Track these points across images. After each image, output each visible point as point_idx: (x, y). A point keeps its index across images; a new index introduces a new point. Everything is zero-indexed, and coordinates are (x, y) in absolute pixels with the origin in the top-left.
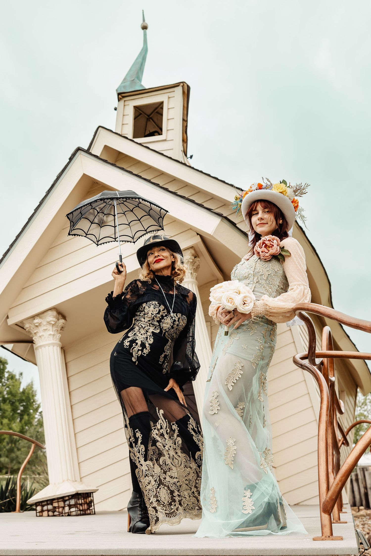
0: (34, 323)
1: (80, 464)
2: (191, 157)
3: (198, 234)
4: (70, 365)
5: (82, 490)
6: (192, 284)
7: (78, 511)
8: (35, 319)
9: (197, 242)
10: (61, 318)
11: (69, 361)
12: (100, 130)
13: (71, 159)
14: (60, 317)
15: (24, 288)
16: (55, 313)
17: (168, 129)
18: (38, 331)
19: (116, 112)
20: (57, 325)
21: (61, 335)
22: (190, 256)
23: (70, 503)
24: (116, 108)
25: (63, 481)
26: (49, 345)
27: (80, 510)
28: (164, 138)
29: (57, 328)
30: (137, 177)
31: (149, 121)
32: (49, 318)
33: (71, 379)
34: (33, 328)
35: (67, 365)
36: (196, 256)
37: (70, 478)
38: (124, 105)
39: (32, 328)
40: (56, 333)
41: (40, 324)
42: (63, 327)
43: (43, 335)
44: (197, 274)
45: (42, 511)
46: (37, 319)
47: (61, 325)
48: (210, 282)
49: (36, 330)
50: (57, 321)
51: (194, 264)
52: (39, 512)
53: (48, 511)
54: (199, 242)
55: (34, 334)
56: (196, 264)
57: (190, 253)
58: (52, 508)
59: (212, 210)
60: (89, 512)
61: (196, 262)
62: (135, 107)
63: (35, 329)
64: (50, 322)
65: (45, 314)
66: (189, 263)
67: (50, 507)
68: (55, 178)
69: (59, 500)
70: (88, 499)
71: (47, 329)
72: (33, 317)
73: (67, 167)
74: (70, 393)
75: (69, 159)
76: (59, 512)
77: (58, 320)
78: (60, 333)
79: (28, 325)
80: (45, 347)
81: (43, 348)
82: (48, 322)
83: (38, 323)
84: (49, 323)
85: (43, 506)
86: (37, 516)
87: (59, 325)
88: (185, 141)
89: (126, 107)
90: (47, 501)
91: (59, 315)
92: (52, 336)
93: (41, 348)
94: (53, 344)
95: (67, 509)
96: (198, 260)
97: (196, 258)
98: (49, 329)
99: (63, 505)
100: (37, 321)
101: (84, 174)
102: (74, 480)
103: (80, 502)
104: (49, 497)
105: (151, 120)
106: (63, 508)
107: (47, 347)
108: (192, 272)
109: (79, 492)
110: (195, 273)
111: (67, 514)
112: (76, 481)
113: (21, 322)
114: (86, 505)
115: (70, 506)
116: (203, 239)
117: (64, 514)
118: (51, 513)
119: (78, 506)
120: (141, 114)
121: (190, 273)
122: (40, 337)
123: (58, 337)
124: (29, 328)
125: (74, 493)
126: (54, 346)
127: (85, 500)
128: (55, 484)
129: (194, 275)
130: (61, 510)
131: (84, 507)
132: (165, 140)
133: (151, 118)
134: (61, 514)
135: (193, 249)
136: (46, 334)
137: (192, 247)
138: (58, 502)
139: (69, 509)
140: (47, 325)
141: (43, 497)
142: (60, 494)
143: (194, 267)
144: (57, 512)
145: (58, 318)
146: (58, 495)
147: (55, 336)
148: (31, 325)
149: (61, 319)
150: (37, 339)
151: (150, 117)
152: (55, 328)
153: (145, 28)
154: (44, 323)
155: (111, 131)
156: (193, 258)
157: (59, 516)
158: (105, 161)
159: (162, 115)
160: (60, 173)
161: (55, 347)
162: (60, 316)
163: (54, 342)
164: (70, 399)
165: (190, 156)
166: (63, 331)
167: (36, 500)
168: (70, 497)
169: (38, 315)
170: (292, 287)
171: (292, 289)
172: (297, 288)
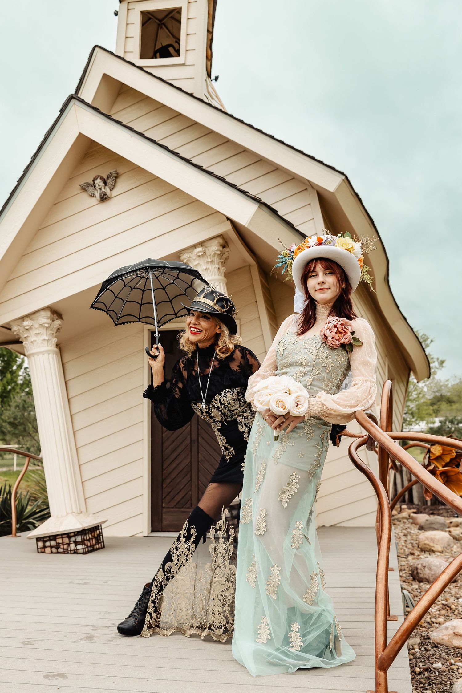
0: (23, 326)
1: (84, 483)
2: (216, 79)
3: (228, 219)
4: (68, 366)
5: (89, 526)
6: (220, 283)
7: (85, 548)
8: (25, 321)
9: (226, 230)
10: (57, 318)
11: (66, 361)
12: (98, 51)
13: (62, 111)
14: (55, 317)
15: (9, 281)
16: (48, 314)
17: (188, 49)
18: (29, 335)
19: (117, 17)
20: (52, 327)
21: (57, 339)
22: (217, 246)
23: (75, 539)
24: (117, 12)
25: (67, 514)
26: (43, 353)
27: (88, 547)
28: (183, 62)
29: (52, 331)
30: (151, 142)
31: (161, 28)
32: (42, 319)
33: (70, 384)
34: (23, 332)
35: (64, 366)
36: (224, 245)
37: (74, 510)
38: (128, 9)
39: (21, 331)
40: (51, 337)
41: (31, 327)
42: (59, 329)
43: (35, 341)
44: (225, 269)
45: (44, 547)
46: (27, 321)
47: (57, 327)
49: (26, 334)
50: (51, 323)
51: (222, 255)
52: (41, 548)
53: (51, 547)
54: (229, 230)
55: (24, 340)
56: (224, 256)
57: (218, 242)
58: (55, 544)
59: (247, 194)
60: (97, 546)
61: (224, 254)
62: (142, 12)
63: (25, 332)
64: (44, 325)
65: (37, 314)
66: (216, 255)
67: (53, 543)
68: (43, 137)
69: (64, 536)
70: (96, 532)
71: (41, 333)
72: (23, 318)
73: (58, 121)
74: (69, 400)
75: (60, 111)
76: (64, 549)
77: (53, 321)
78: (56, 337)
79: (16, 327)
80: (38, 355)
81: (36, 356)
82: (40, 325)
83: (28, 326)
84: (42, 325)
85: (45, 542)
86: (38, 552)
87: (55, 327)
88: (209, 58)
89: (130, 11)
90: (49, 537)
91: (53, 315)
92: (46, 342)
93: (33, 356)
94: (48, 352)
95: (72, 546)
96: (227, 250)
97: (224, 248)
98: (42, 333)
99: (68, 542)
100: (27, 323)
101: (80, 134)
102: (79, 512)
103: (88, 538)
104: (52, 533)
105: (163, 27)
106: (69, 544)
107: (41, 356)
108: (220, 267)
109: (86, 528)
110: (223, 268)
111: (72, 552)
112: (81, 513)
113: (7, 324)
114: (94, 540)
115: (76, 543)
116: (233, 224)
117: (69, 552)
118: (54, 550)
119: (86, 542)
120: (150, 19)
121: (217, 269)
122: (32, 342)
123: (53, 343)
124: (17, 331)
125: (80, 530)
126: (49, 354)
127: (93, 534)
128: (57, 516)
129: (222, 270)
130: (65, 546)
131: (91, 542)
132: (183, 65)
133: (164, 24)
134: (66, 552)
135: (221, 238)
136: (39, 339)
137: (220, 236)
138: (62, 538)
139: (76, 546)
140: (39, 328)
141: (45, 532)
142: (64, 530)
143: (222, 260)
144: (61, 548)
145: (53, 318)
146: (62, 531)
147: (50, 341)
148: (19, 327)
149: (57, 319)
150: (29, 345)
151: (163, 22)
152: (50, 331)
154: (36, 326)
155: (112, 53)
156: (221, 249)
157: (64, 553)
158: (107, 116)
159: (179, 22)
160: (48, 131)
161: (51, 355)
162: (55, 315)
163: (50, 348)
164: (70, 407)
165: (214, 78)
166: (59, 332)
167: (37, 535)
168: (76, 533)
169: (28, 316)
170: (356, 382)
171: (356, 384)
172: (363, 384)
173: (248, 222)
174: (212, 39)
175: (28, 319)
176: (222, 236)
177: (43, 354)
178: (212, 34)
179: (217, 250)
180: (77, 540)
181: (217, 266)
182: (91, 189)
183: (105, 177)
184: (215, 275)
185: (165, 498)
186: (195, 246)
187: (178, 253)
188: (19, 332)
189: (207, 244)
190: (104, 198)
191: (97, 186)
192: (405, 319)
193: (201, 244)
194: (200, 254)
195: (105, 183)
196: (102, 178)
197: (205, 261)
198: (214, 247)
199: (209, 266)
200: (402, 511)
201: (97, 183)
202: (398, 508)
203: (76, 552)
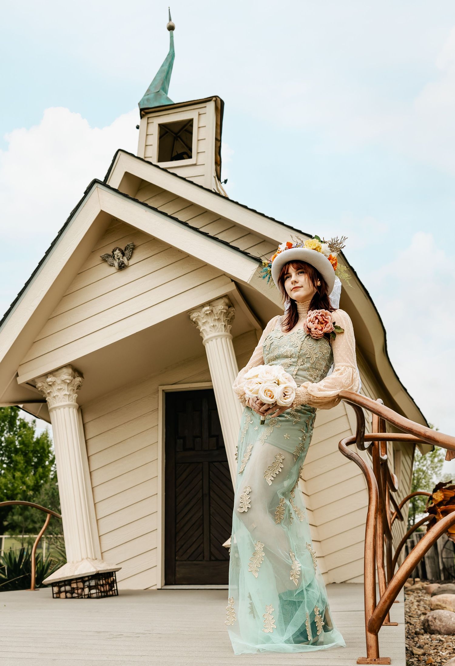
0: (47, 382)
1: (101, 537)
2: (226, 181)
3: (232, 281)
4: (88, 426)
5: (103, 570)
6: (226, 338)
7: (99, 592)
8: (48, 377)
9: (231, 290)
10: (78, 375)
11: (87, 422)
12: (120, 154)
13: (86, 193)
14: (76, 374)
15: (35, 342)
16: (70, 371)
17: (199, 152)
18: (52, 391)
19: (138, 130)
20: (73, 384)
21: (78, 395)
22: (223, 305)
23: (89, 584)
24: (139, 126)
25: (82, 559)
27: (101, 592)
28: (195, 163)
29: (73, 387)
30: (163, 215)
31: (177, 140)
32: (64, 376)
33: (90, 442)
34: (46, 388)
35: (85, 426)
36: (231, 304)
37: (89, 556)
38: (148, 123)
40: (72, 393)
41: (54, 383)
42: (79, 386)
43: (57, 396)
44: (231, 327)
45: (59, 592)
46: (50, 377)
47: (78, 384)
48: (246, 332)
49: (49, 390)
50: (72, 379)
51: (228, 314)
52: (56, 593)
53: (66, 592)
54: (234, 290)
55: (47, 395)
56: (230, 315)
57: (224, 302)
58: (70, 589)
59: (249, 255)
60: (111, 593)
61: (230, 313)
62: (160, 125)
63: (48, 388)
64: (65, 381)
65: (60, 371)
66: (223, 314)
67: (68, 588)
68: (69, 215)
69: (78, 581)
70: (110, 579)
71: (62, 388)
72: (46, 375)
73: (83, 202)
74: (88, 458)
75: (84, 193)
76: (78, 594)
77: (74, 378)
78: (76, 393)
79: (40, 384)
80: (60, 409)
81: (57, 410)
82: (63, 381)
83: (52, 382)
85: (60, 587)
86: (54, 598)
87: (76, 383)
88: (218, 163)
89: (150, 125)
90: (65, 581)
91: (75, 373)
92: (67, 397)
93: (55, 410)
94: (69, 406)
95: (86, 591)
96: (232, 310)
97: (230, 308)
98: (64, 388)
99: (82, 587)
100: (50, 379)
101: (101, 211)
102: (94, 558)
103: (101, 583)
104: (67, 577)
105: (179, 139)
106: (83, 589)
107: (62, 409)
108: (226, 324)
109: (100, 572)
110: (229, 326)
111: (86, 597)
112: (96, 559)
113: (32, 381)
114: (107, 586)
115: (90, 588)
116: (238, 285)
117: (83, 596)
118: (69, 595)
119: (99, 587)
120: (167, 132)
121: (224, 326)
122: (54, 397)
123: (74, 398)
124: (41, 387)
125: (94, 574)
126: (69, 408)
127: (107, 580)
128: (73, 562)
129: (228, 327)
130: (80, 591)
131: (105, 588)
132: (195, 165)
133: (179, 137)
134: (80, 596)
135: (227, 298)
136: (61, 394)
137: (225, 296)
138: (77, 583)
139: (90, 591)
140: (61, 384)
141: (60, 577)
142: (78, 574)
143: (228, 319)
144: (76, 593)
145: (74, 376)
146: (76, 575)
147: (71, 396)
148: (43, 384)
149: (78, 377)
150: (51, 400)
151: (179, 134)
152: (71, 387)
153: (171, 28)
154: (59, 382)
155: (132, 155)
156: (227, 308)
158: (125, 195)
159: (191, 133)
160: (74, 210)
161: (71, 409)
162: (76, 373)
163: (70, 403)
164: (89, 464)
165: (224, 181)
166: (80, 389)
167: (52, 580)
168: (90, 577)
169: (52, 373)
170: (339, 368)
171: (339, 370)
172: (345, 369)
173: (250, 279)
174: (220, 147)
175: (52, 375)
176: (227, 297)
177: (64, 408)
178: (220, 142)
179: (223, 309)
180: (91, 585)
181: (223, 323)
182: (110, 260)
183: (123, 249)
184: (222, 331)
186: (203, 306)
187: (187, 312)
188: (43, 388)
189: (214, 304)
190: (122, 267)
191: (116, 256)
192: (406, 390)
193: (209, 303)
194: (208, 312)
195: (123, 254)
196: (120, 250)
197: (213, 319)
198: (220, 306)
199: (216, 323)
200: (416, 583)
201: (116, 254)
202: (411, 581)
203: (89, 597)
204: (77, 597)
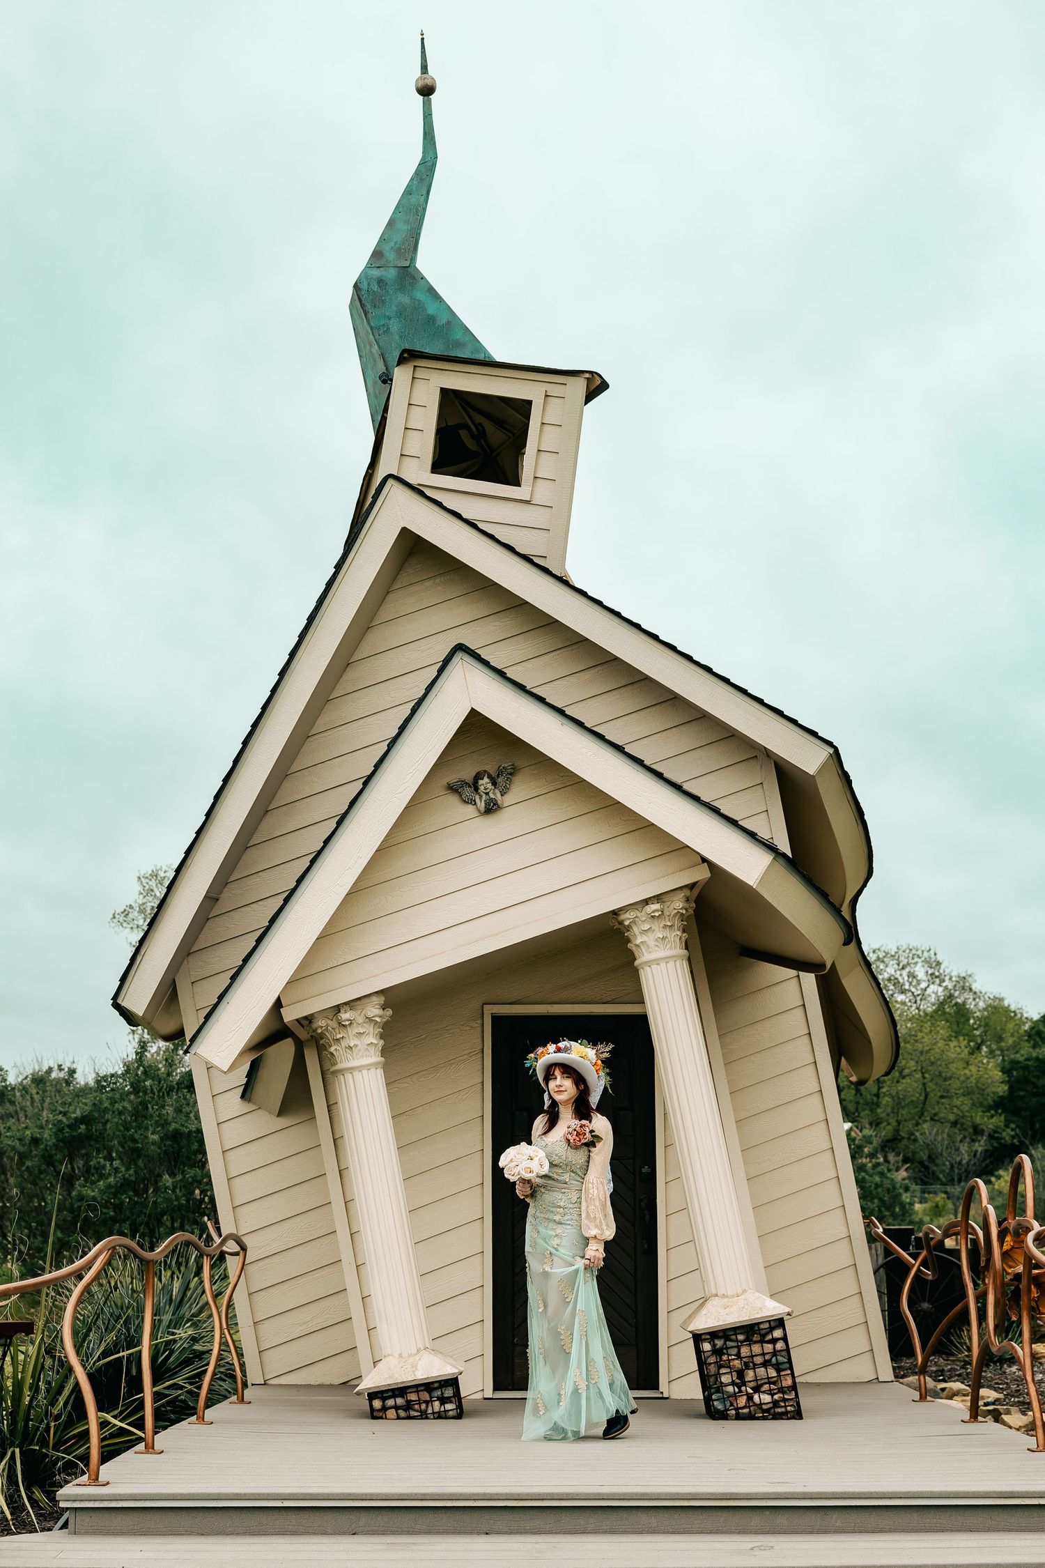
0: (339, 1020)
6: (682, 960)
7: (452, 1410)
8: (343, 1012)
9: (699, 876)
16: (382, 1001)
17: (539, 476)
18: (344, 1036)
20: (381, 1021)
21: (384, 1042)
22: (680, 902)
23: (442, 1394)
25: (419, 1351)
26: (368, 1067)
28: (527, 498)
32: (371, 1009)
34: (334, 1029)
37: (428, 1344)
38: (413, 378)
39: (330, 1029)
40: (377, 1039)
41: (351, 1023)
43: (355, 1045)
45: (384, 1409)
46: (346, 1011)
47: (387, 1021)
49: (340, 1033)
50: (383, 1015)
51: (686, 915)
52: (378, 1410)
53: (396, 1408)
54: (702, 875)
55: (334, 1042)
57: (683, 895)
58: (404, 1403)
59: (756, 836)
63: (337, 1030)
64: (373, 1019)
65: (365, 1002)
66: (679, 916)
67: (400, 1401)
69: (419, 1389)
71: (365, 1032)
72: (338, 1009)
78: (382, 1038)
81: (356, 1073)
82: (367, 1018)
83: (348, 1020)
84: (370, 1020)
85: (384, 1399)
86: (372, 1418)
87: (384, 1021)
89: (418, 383)
90: (393, 1390)
92: (371, 1047)
93: (351, 1073)
94: (375, 1065)
95: (437, 1405)
98: (367, 1032)
99: (428, 1398)
100: (345, 1015)
103: (451, 1395)
106: (429, 1402)
107: (363, 1071)
108: (681, 934)
111: (436, 1415)
115: (443, 1400)
117: (431, 1415)
118: (402, 1413)
119: (453, 1401)
122: (349, 1048)
123: (379, 1048)
128: (400, 1356)
129: (683, 939)
130: (423, 1406)
132: (527, 502)
134: (424, 1416)
136: (362, 1043)
138: (417, 1392)
139: (440, 1406)
140: (365, 1023)
142: (425, 1377)
143: (684, 922)
144: (415, 1410)
146: (422, 1379)
147: (376, 1046)
148: (330, 1022)
149: (390, 1009)
150: (342, 1052)
152: (379, 1028)
153: (426, 91)
154: (360, 1020)
157: (422, 1419)
161: (379, 1071)
163: (375, 1058)
166: (388, 1029)
167: (369, 1388)
168: (443, 1383)
169: (350, 1004)
173: (758, 881)
175: (348, 1009)
176: (692, 886)
177: (369, 1069)
179: (681, 909)
180: (445, 1395)
181: (678, 933)
182: (468, 792)
183: (494, 774)
184: (675, 947)
185: (518, 1327)
186: (646, 902)
188: (327, 1030)
189: (666, 898)
190: (491, 808)
191: (482, 788)
193: (658, 898)
194: (657, 914)
195: (494, 783)
196: (490, 777)
197: (662, 925)
198: (678, 904)
199: (667, 933)
201: (483, 785)
203: (441, 1416)
204: (420, 1417)
